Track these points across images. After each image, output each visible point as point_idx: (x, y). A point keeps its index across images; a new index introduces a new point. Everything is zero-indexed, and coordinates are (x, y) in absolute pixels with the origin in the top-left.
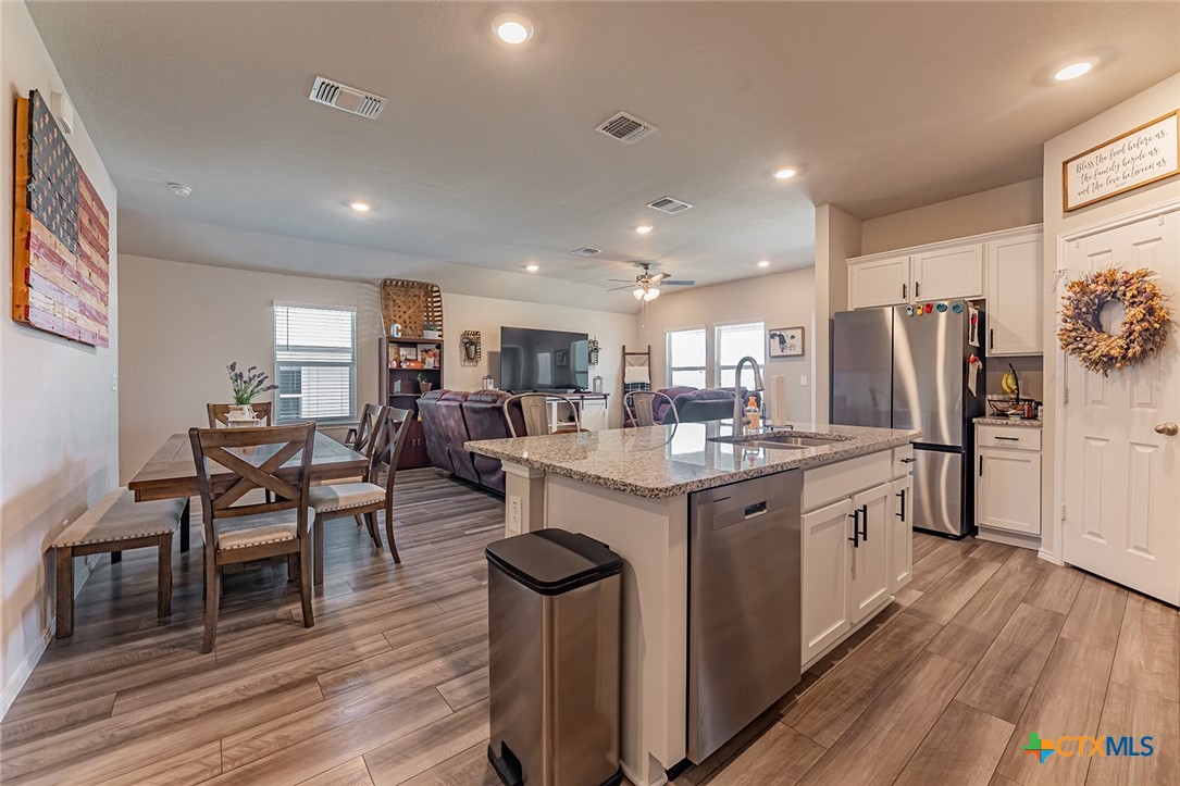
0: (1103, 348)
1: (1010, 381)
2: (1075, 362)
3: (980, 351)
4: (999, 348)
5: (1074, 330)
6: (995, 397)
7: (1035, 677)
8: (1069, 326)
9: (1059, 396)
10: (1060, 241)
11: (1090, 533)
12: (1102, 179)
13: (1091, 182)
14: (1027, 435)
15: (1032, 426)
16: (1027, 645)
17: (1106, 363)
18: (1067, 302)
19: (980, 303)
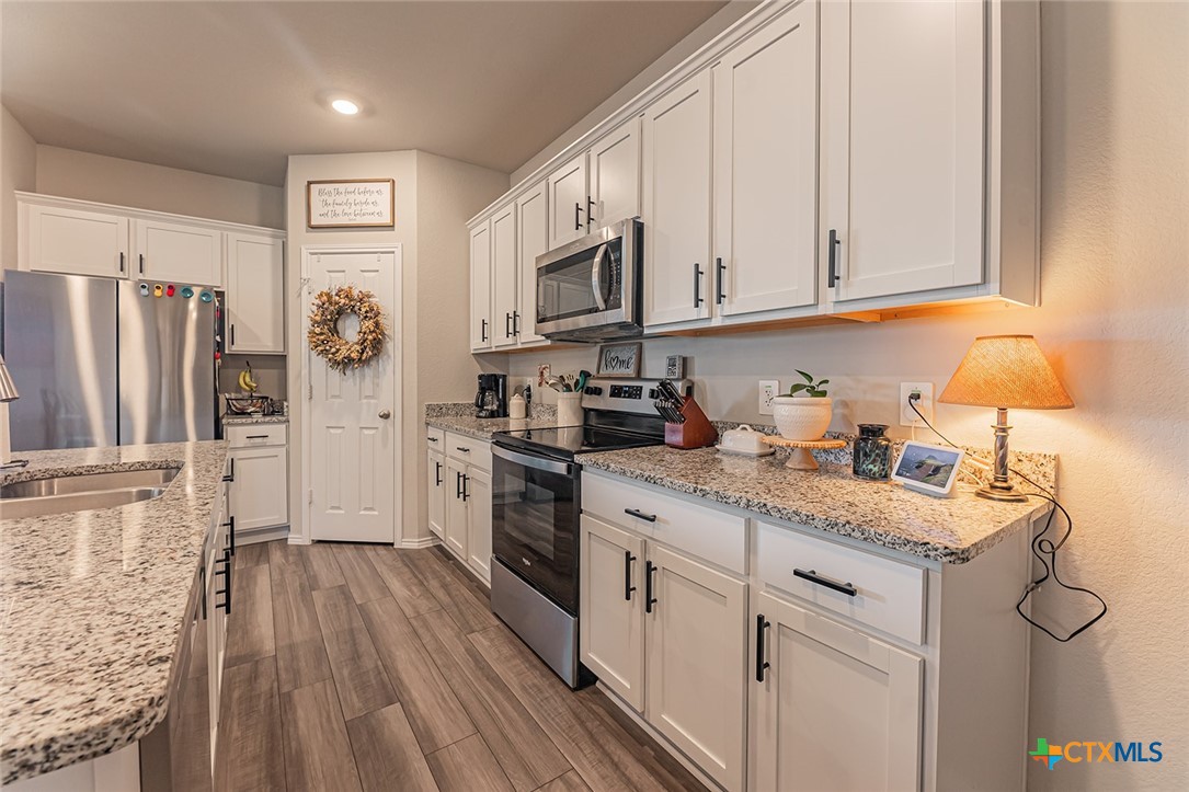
0: (344, 352)
1: (248, 379)
2: (320, 363)
3: (220, 346)
4: (240, 345)
5: (322, 334)
6: (233, 396)
7: (373, 651)
8: (318, 330)
9: (305, 392)
10: (304, 252)
11: (333, 508)
12: (339, 209)
13: (331, 208)
14: (274, 430)
15: (280, 422)
16: (346, 627)
17: (345, 364)
18: (315, 308)
19: (220, 294)
